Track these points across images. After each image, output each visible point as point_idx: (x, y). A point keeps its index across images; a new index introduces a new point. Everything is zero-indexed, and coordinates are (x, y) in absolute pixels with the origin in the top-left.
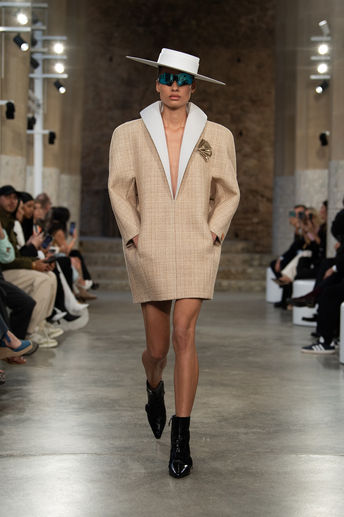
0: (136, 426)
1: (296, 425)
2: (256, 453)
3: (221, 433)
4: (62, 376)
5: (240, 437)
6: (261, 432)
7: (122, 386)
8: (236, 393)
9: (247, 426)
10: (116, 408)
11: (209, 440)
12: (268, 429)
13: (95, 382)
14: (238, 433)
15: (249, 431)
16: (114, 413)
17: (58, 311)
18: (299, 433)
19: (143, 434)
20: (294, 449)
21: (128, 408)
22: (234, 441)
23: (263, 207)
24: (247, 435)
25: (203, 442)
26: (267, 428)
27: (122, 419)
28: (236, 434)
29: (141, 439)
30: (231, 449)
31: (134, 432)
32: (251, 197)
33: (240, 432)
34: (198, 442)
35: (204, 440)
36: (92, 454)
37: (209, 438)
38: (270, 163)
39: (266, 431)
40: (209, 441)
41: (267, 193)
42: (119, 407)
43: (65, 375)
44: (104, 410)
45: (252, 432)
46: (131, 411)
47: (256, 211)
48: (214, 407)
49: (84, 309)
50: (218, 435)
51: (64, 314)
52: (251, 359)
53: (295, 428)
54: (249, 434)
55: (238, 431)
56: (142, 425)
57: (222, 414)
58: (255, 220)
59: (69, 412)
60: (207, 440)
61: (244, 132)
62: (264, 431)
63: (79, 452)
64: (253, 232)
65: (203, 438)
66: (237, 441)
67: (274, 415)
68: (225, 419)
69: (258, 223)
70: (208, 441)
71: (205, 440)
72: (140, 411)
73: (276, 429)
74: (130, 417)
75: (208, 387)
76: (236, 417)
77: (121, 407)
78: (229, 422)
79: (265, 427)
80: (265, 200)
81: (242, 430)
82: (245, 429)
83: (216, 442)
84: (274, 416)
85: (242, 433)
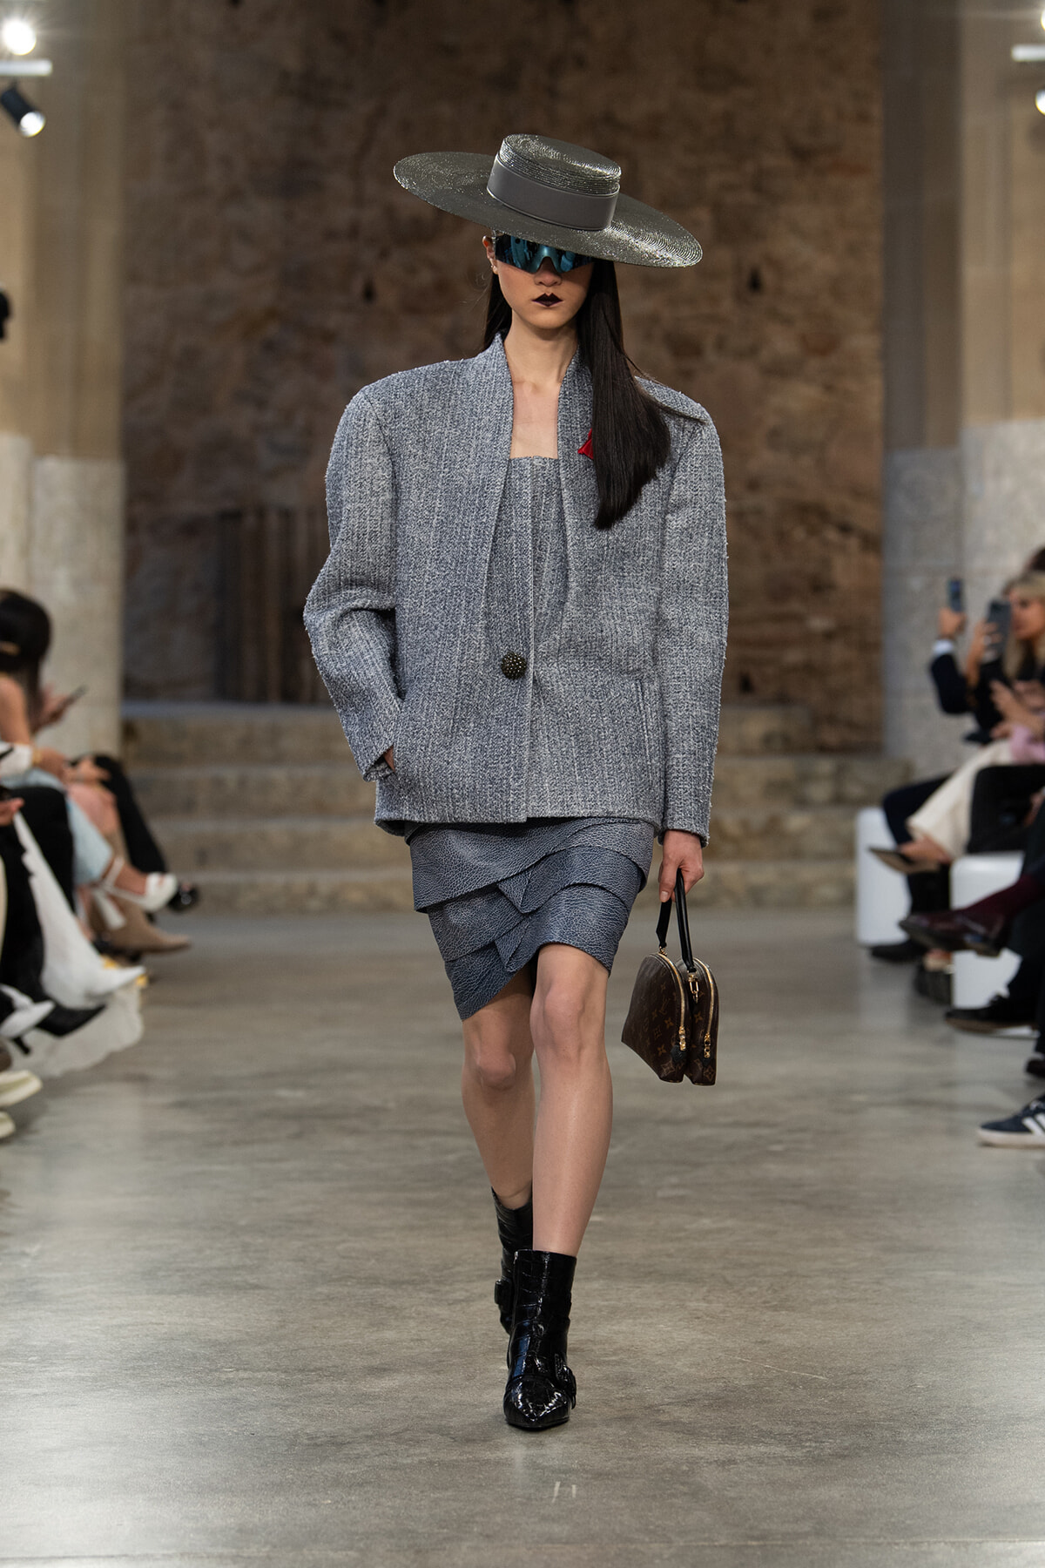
0: (295, 1446)
1: (923, 1426)
2: (757, 1539)
3: (628, 1462)
4: (24, 1254)
5: (699, 1479)
6: (786, 1454)
7: (256, 1287)
8: (703, 1305)
9: (732, 1434)
10: (223, 1377)
11: (578, 1490)
12: (814, 1445)
13: (152, 1276)
14: (694, 1462)
15: (739, 1453)
16: (215, 1394)
17: (20, 999)
18: (934, 1457)
19: (322, 1473)
20: (908, 1522)
21: (269, 1372)
22: (674, 1495)
23: (846, 570)
24: (729, 1470)
25: (554, 1500)
26: (807, 1440)
27: (240, 1419)
28: (685, 1468)
29: (309, 1494)
30: (658, 1526)
31: (284, 1467)
32: (799, 534)
33: (702, 1458)
34: (534, 1502)
35: (556, 1494)
36: (112, 1557)
37: (578, 1485)
38: (870, 397)
39: (804, 1451)
40: (577, 1495)
41: (863, 516)
42: (237, 1370)
43: (34, 1249)
44: (176, 1384)
45: (750, 1459)
46: (284, 1385)
47: (819, 587)
48: (608, 1363)
49: (127, 986)
50: (616, 1471)
51: (44, 1009)
52: (774, 1169)
53: (919, 1437)
54: (735, 1464)
55: (696, 1452)
56: (319, 1441)
57: (635, 1391)
58: (818, 623)
59: (37, 1395)
60: (570, 1492)
61: (768, 277)
62: (798, 1453)
63: (61, 1553)
64: (810, 670)
65: (554, 1486)
66: (685, 1494)
67: (843, 1388)
68: (646, 1408)
69: (829, 636)
70: (574, 1496)
71: (559, 1492)
72: (316, 1385)
73: (847, 1444)
74: (275, 1410)
75: (596, 1285)
76: (694, 1400)
77: (245, 1370)
78: (664, 1418)
79: (803, 1437)
80: (853, 543)
81: (712, 1448)
82: (721, 1446)
83: (604, 1500)
84: (844, 1393)
85: (711, 1463)
